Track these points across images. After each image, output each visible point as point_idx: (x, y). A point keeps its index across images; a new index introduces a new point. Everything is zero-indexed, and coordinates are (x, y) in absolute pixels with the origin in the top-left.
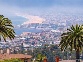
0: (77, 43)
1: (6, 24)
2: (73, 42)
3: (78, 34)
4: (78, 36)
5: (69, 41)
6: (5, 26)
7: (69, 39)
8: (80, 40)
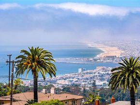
0: (131, 81)
1: (45, 58)
2: (126, 80)
3: (132, 69)
4: (132, 72)
5: (121, 78)
6: (44, 60)
7: (121, 75)
8: (134, 76)
